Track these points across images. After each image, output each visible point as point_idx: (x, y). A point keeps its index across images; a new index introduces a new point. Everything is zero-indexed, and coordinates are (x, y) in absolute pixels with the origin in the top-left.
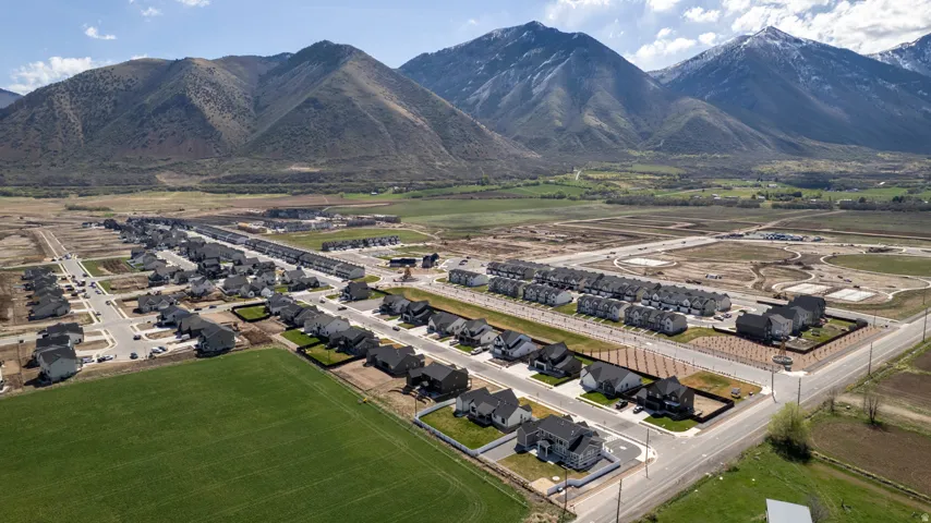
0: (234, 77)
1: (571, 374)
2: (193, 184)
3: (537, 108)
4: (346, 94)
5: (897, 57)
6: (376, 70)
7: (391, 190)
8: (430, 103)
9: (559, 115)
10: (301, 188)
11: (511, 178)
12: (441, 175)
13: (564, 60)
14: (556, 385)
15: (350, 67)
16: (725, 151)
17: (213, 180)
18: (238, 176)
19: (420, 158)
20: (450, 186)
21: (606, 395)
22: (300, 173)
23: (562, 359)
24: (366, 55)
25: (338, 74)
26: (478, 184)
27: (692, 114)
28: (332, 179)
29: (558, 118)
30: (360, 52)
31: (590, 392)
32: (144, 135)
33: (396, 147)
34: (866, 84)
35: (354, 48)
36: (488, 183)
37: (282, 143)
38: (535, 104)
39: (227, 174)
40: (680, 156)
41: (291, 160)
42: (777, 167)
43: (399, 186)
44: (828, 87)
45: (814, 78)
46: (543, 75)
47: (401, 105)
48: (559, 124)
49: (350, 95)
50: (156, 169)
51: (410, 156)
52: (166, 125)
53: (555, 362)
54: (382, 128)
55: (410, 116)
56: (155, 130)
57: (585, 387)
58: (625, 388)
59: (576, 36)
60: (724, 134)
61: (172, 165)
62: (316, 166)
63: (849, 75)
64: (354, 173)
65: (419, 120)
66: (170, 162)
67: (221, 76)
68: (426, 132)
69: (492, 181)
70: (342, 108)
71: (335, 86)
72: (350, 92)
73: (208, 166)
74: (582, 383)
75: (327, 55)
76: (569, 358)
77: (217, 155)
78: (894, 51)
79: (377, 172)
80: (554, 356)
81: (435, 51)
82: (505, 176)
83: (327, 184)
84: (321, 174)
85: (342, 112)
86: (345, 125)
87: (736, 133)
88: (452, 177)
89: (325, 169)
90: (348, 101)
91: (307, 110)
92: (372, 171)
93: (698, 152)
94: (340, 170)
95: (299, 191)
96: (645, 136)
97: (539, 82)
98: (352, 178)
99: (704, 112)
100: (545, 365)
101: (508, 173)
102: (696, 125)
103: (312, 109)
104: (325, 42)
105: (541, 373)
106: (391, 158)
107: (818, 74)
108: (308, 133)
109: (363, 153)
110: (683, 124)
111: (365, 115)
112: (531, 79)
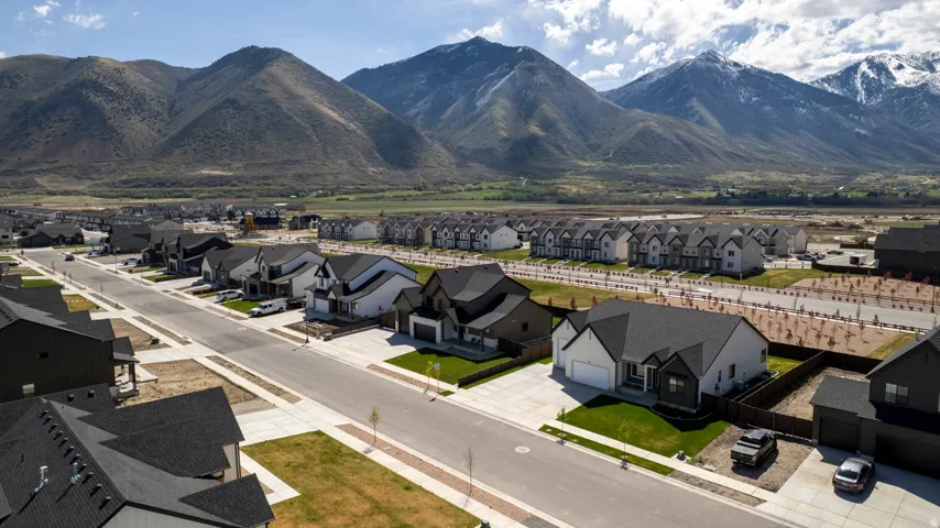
0: (147, 80)
1: (518, 349)
2: (80, 188)
3: (480, 120)
4: (269, 94)
5: (826, 85)
6: (306, 74)
7: (315, 194)
8: (365, 108)
9: (504, 126)
10: (209, 192)
11: (451, 183)
12: (374, 180)
13: (508, 73)
14: (465, 383)
15: (275, 69)
16: (676, 162)
17: (106, 184)
18: (137, 179)
19: (351, 163)
20: (382, 191)
21: (660, 410)
22: (210, 177)
23: (492, 302)
24: (296, 58)
25: (262, 75)
26: (415, 189)
27: (641, 125)
28: (247, 183)
29: (503, 129)
30: (289, 55)
31: (595, 403)
32: (28, 135)
33: (325, 151)
34: (803, 106)
35: (283, 52)
36: (426, 188)
37: (194, 145)
38: (479, 115)
39: (125, 177)
40: (631, 166)
41: (202, 163)
42: (732, 176)
43: (323, 189)
44: (768, 108)
45: (754, 99)
46: (487, 88)
47: (331, 109)
48: (504, 134)
49: (274, 96)
50: (37, 172)
51: (340, 161)
52: (55, 125)
53: (466, 314)
54: (310, 132)
55: (342, 120)
56: (42, 130)
57: (572, 386)
58: (726, 385)
59: (520, 50)
60: (674, 145)
61: (60, 168)
62: (230, 170)
63: (786, 98)
64: (273, 178)
65: (351, 124)
66: (56, 165)
67: (131, 77)
68: (358, 136)
69: (430, 186)
70: (264, 110)
71: (258, 86)
72: (274, 93)
73: (103, 169)
74: (559, 374)
75: (254, 59)
76: (512, 301)
77: (118, 158)
78: (823, 80)
79: (300, 176)
80: (467, 296)
81: (376, 66)
82: (445, 182)
83: (240, 188)
84: (237, 178)
85: (263, 113)
86: (267, 127)
87: (687, 144)
88: (385, 183)
89: (239, 173)
90: (271, 102)
91: (223, 111)
92: (295, 175)
93: (649, 163)
94: (257, 174)
95: (206, 195)
96: (594, 148)
97: (483, 94)
98: (270, 182)
99: (653, 123)
100: (436, 324)
101: (448, 179)
102: (645, 135)
103: (231, 111)
104: (253, 47)
105: (422, 351)
106: (318, 163)
107: (757, 96)
108: (224, 135)
109: (287, 157)
110: (632, 135)
111: (291, 118)
112: (475, 92)
